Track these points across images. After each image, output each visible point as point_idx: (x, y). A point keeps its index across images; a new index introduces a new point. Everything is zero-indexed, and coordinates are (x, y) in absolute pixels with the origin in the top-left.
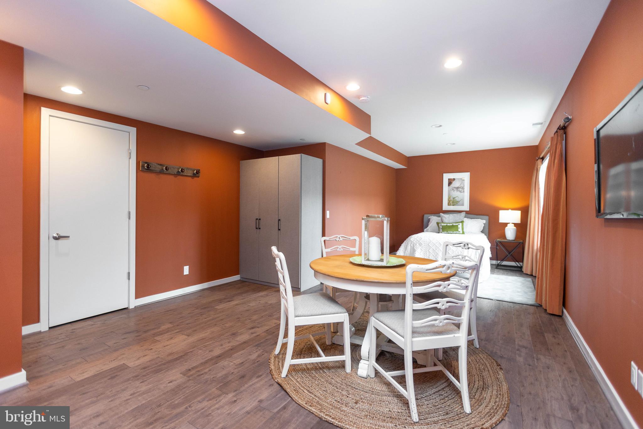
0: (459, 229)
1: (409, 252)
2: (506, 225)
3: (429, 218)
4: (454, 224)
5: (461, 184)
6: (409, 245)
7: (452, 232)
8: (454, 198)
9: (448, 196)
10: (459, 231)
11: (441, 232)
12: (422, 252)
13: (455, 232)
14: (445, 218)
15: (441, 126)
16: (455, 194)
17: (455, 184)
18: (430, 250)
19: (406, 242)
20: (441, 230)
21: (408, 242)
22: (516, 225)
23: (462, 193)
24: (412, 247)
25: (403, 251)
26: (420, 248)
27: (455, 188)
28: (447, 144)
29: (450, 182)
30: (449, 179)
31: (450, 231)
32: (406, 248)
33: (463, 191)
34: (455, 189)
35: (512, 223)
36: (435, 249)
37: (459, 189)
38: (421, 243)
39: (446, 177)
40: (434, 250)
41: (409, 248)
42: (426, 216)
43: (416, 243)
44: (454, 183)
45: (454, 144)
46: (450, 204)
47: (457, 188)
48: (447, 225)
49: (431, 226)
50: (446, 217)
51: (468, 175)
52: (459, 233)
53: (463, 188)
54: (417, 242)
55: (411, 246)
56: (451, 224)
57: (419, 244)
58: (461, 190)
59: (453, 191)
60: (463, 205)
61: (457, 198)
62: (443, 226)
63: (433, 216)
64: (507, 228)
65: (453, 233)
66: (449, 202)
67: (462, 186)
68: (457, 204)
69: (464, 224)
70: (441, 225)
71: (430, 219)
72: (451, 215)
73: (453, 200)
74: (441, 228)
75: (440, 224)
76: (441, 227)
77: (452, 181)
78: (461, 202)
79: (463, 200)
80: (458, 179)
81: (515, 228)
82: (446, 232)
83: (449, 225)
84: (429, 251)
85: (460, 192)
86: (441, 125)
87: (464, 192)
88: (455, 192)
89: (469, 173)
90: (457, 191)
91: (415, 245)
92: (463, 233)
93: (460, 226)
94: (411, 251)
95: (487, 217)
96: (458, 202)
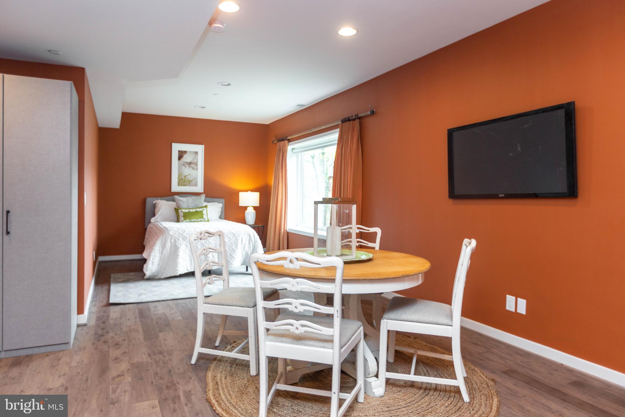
0: (204, 215)
1: (168, 252)
2: (245, 208)
3: (154, 202)
4: (198, 210)
5: (194, 158)
6: (169, 241)
7: (195, 220)
8: (185, 176)
9: (179, 174)
10: (204, 218)
11: (183, 221)
12: (187, 249)
13: (199, 220)
14: (183, 202)
15: (229, 85)
16: (187, 171)
17: (187, 158)
18: (198, 244)
19: (163, 237)
20: (182, 218)
21: (166, 238)
22: (255, 208)
23: (195, 171)
24: (173, 244)
25: (159, 251)
26: (185, 244)
27: (186, 163)
28: (195, 107)
29: (181, 155)
30: (179, 151)
31: (193, 219)
32: (163, 246)
33: (196, 167)
34: (186, 165)
35: (252, 206)
36: (204, 243)
37: (191, 165)
38: (186, 237)
39: (176, 147)
40: (202, 244)
41: (168, 245)
42: (149, 201)
43: (179, 238)
44: (185, 156)
45: (204, 107)
46: (180, 184)
47: (190, 164)
48: (189, 211)
49: (161, 214)
50: (185, 201)
51: (202, 148)
52: (204, 220)
53: (196, 164)
54: (180, 235)
55: (171, 242)
56: (194, 210)
57: (182, 238)
58: (193, 166)
59: (184, 167)
60: (196, 185)
61: (188, 177)
62: (184, 213)
63: (161, 199)
64: (247, 211)
65: (197, 221)
66: (180, 181)
67: (195, 161)
68: (189, 183)
69: (208, 208)
70: (182, 212)
71: (155, 204)
72: (189, 198)
73: (185, 179)
74: (183, 215)
75: (180, 211)
76: (181, 214)
77: (183, 154)
78: (193, 182)
79: (196, 179)
80: (191, 152)
81: (254, 211)
82: (188, 220)
83: (191, 210)
84: (196, 246)
85: (193, 169)
86: (230, 83)
87: (197, 169)
88: (187, 168)
89: (203, 146)
90: (190, 167)
91: (177, 241)
92: (208, 221)
93: (204, 212)
94: (171, 250)
95: (223, 200)
96: (190, 181)
